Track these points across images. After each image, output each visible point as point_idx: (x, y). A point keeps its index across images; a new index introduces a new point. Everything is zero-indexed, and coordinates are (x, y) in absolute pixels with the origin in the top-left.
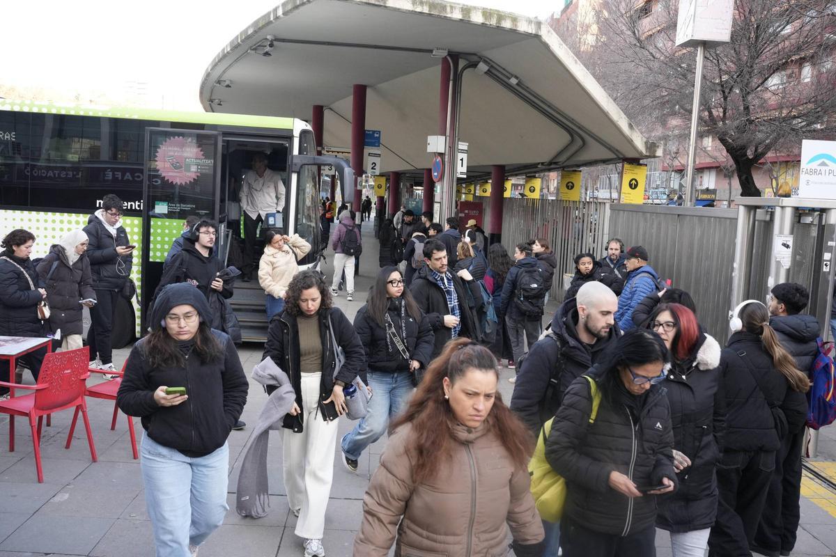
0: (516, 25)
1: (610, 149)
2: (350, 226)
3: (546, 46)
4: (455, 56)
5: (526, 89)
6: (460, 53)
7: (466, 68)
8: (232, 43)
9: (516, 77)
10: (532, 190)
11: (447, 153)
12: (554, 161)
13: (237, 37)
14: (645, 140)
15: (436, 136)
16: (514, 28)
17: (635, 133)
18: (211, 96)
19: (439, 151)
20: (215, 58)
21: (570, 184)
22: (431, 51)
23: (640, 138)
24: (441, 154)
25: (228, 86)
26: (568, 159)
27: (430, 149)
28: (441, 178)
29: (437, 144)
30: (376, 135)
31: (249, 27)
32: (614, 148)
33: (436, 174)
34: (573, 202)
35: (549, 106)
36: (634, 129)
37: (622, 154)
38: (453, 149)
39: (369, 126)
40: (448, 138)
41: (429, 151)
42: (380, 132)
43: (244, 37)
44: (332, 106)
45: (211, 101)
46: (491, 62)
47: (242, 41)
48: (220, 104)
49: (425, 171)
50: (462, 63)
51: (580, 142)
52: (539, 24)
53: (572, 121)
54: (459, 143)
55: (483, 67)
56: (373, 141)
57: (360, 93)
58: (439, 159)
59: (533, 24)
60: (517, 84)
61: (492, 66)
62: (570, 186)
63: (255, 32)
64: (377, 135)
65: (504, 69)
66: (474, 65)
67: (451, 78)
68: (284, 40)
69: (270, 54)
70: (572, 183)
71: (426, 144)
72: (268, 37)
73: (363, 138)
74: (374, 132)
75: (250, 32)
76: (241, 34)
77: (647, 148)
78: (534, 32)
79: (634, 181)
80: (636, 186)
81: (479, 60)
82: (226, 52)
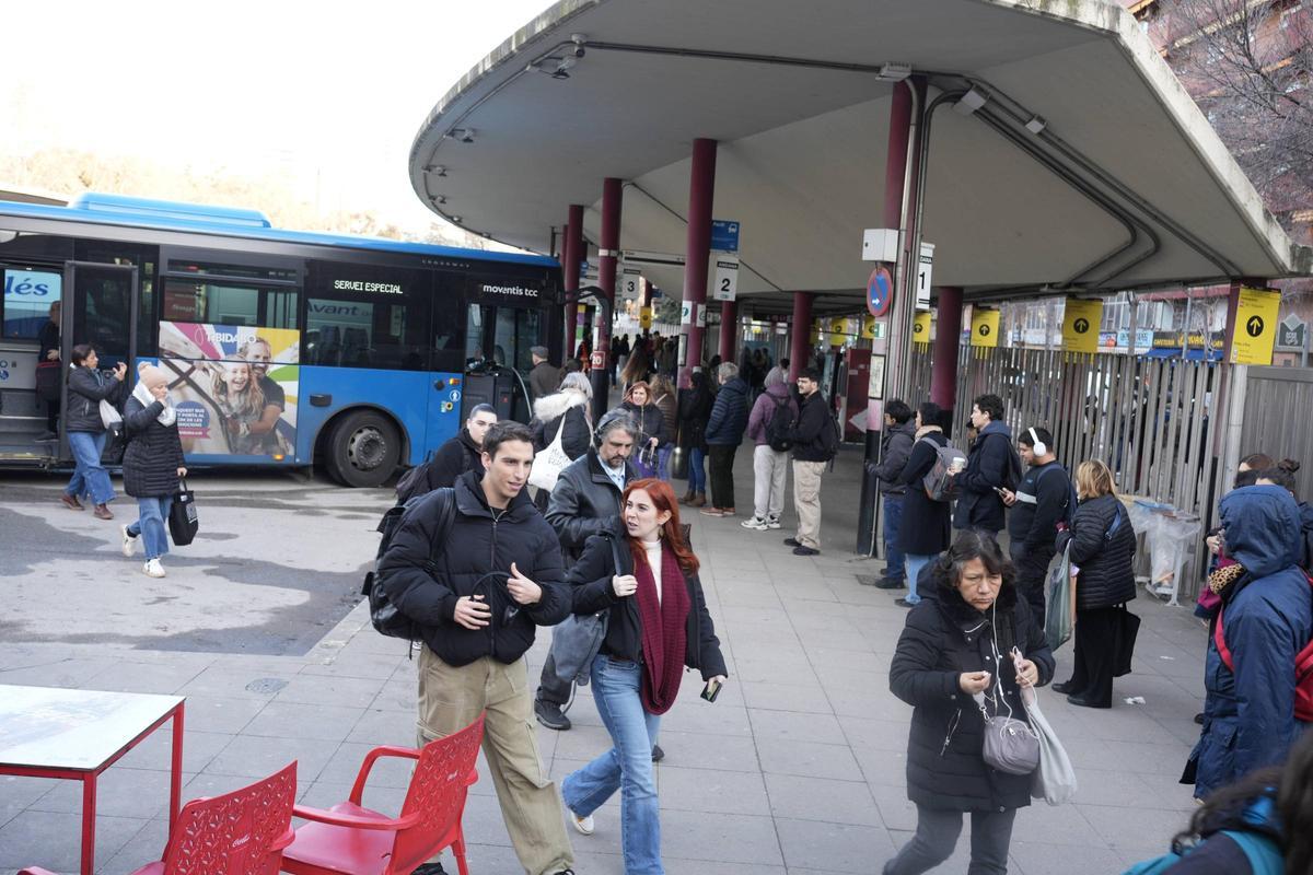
0: (1076, 11)
1: (1213, 260)
2: (782, 398)
3: (1127, 55)
4: (921, 79)
5: (1057, 143)
6: (931, 74)
7: (940, 103)
8: (494, 54)
9: (1041, 120)
10: (985, 332)
11: (901, 263)
12: (1080, 280)
13: (508, 42)
14: (1290, 242)
15: (883, 230)
16: (1072, 17)
17: (1274, 229)
18: (431, 159)
19: (886, 259)
20: (456, 86)
21: (1082, 323)
22: (877, 69)
23: (1282, 239)
24: (889, 265)
25: (468, 140)
26: (1112, 277)
27: (869, 254)
28: (888, 311)
29: (881, 244)
30: (731, 230)
31: (538, 19)
32: (1224, 259)
33: (876, 301)
34: (1086, 354)
35: (1099, 176)
36: (1272, 221)
37: (1238, 269)
38: (911, 254)
39: (719, 213)
40: (903, 233)
41: (865, 257)
42: (738, 224)
43: (524, 40)
44: (637, 181)
45: (428, 168)
46: (990, 90)
47: (520, 48)
48: (443, 175)
49: (796, 295)
50: (932, 94)
51: (1149, 244)
52: (1116, 11)
53: (1142, 204)
54: (922, 244)
55: (973, 100)
56: (726, 240)
57: (705, 155)
58: (885, 274)
59: (1106, 12)
60: (1040, 134)
61: (991, 100)
62: (1081, 327)
63: (553, 27)
64: (734, 230)
65: (1016, 104)
66: (956, 97)
67: (914, 119)
68: (601, 46)
69: (566, 75)
70: (1086, 321)
71: (859, 244)
72: (574, 38)
73: (709, 235)
74: (728, 224)
75: (539, 28)
76: (518, 34)
77: (1294, 257)
78: (1107, 27)
79: (1256, 322)
80: (1259, 330)
81: (966, 85)
82: (481, 71)
